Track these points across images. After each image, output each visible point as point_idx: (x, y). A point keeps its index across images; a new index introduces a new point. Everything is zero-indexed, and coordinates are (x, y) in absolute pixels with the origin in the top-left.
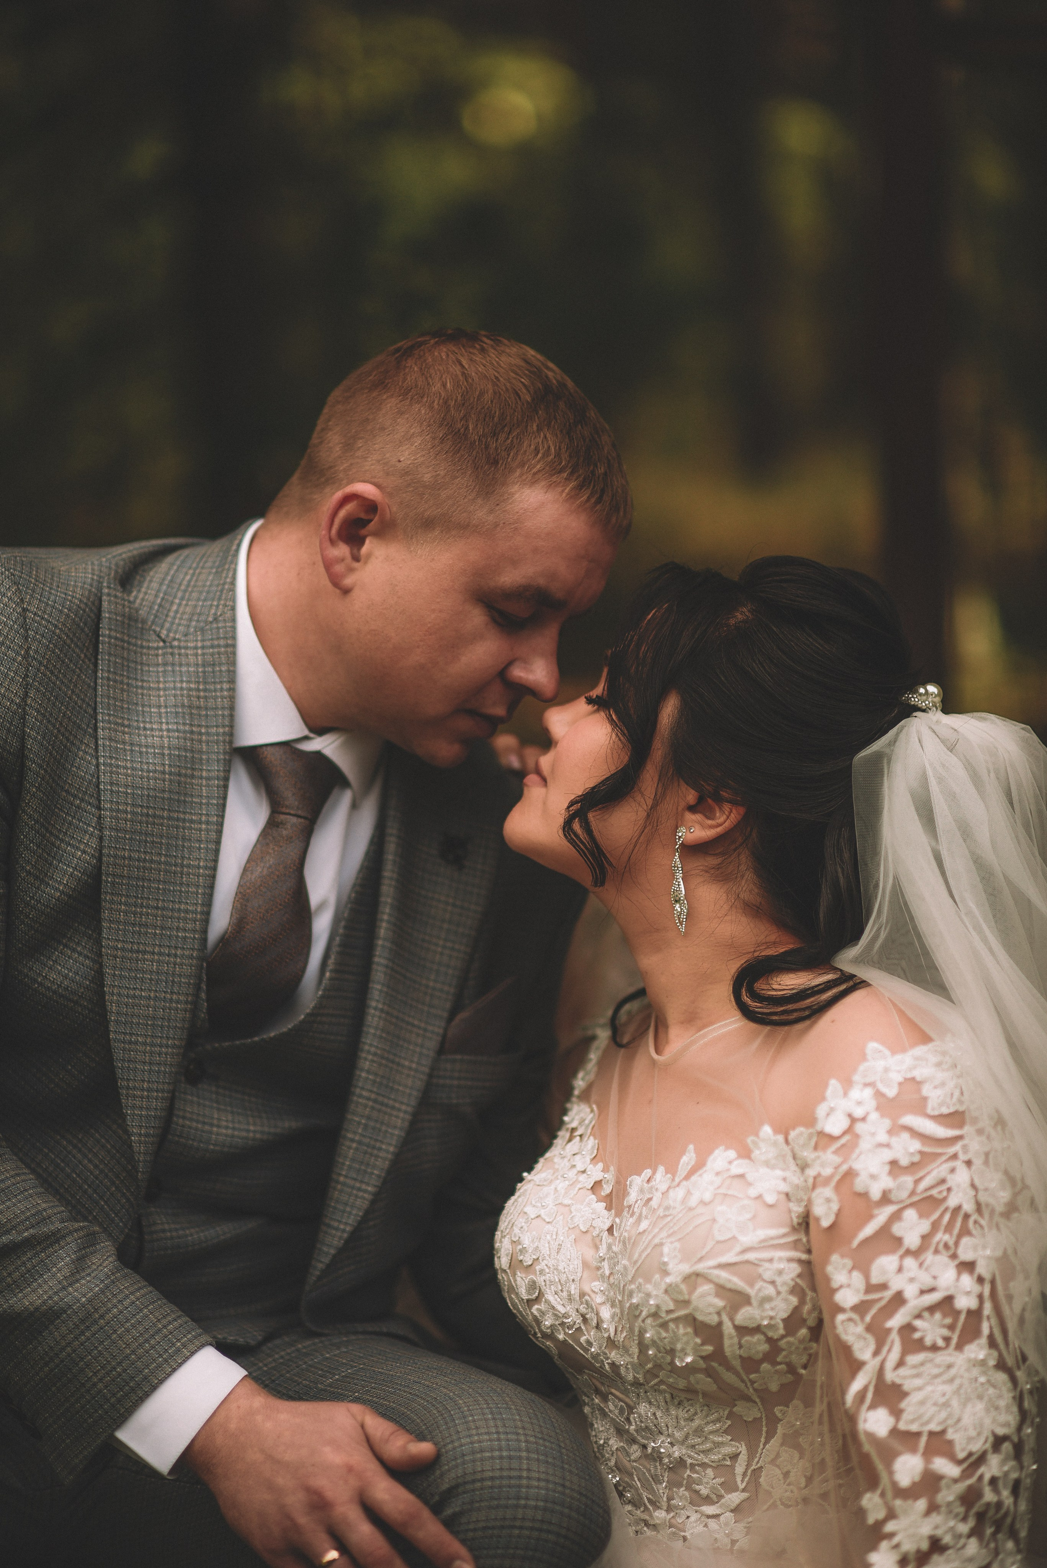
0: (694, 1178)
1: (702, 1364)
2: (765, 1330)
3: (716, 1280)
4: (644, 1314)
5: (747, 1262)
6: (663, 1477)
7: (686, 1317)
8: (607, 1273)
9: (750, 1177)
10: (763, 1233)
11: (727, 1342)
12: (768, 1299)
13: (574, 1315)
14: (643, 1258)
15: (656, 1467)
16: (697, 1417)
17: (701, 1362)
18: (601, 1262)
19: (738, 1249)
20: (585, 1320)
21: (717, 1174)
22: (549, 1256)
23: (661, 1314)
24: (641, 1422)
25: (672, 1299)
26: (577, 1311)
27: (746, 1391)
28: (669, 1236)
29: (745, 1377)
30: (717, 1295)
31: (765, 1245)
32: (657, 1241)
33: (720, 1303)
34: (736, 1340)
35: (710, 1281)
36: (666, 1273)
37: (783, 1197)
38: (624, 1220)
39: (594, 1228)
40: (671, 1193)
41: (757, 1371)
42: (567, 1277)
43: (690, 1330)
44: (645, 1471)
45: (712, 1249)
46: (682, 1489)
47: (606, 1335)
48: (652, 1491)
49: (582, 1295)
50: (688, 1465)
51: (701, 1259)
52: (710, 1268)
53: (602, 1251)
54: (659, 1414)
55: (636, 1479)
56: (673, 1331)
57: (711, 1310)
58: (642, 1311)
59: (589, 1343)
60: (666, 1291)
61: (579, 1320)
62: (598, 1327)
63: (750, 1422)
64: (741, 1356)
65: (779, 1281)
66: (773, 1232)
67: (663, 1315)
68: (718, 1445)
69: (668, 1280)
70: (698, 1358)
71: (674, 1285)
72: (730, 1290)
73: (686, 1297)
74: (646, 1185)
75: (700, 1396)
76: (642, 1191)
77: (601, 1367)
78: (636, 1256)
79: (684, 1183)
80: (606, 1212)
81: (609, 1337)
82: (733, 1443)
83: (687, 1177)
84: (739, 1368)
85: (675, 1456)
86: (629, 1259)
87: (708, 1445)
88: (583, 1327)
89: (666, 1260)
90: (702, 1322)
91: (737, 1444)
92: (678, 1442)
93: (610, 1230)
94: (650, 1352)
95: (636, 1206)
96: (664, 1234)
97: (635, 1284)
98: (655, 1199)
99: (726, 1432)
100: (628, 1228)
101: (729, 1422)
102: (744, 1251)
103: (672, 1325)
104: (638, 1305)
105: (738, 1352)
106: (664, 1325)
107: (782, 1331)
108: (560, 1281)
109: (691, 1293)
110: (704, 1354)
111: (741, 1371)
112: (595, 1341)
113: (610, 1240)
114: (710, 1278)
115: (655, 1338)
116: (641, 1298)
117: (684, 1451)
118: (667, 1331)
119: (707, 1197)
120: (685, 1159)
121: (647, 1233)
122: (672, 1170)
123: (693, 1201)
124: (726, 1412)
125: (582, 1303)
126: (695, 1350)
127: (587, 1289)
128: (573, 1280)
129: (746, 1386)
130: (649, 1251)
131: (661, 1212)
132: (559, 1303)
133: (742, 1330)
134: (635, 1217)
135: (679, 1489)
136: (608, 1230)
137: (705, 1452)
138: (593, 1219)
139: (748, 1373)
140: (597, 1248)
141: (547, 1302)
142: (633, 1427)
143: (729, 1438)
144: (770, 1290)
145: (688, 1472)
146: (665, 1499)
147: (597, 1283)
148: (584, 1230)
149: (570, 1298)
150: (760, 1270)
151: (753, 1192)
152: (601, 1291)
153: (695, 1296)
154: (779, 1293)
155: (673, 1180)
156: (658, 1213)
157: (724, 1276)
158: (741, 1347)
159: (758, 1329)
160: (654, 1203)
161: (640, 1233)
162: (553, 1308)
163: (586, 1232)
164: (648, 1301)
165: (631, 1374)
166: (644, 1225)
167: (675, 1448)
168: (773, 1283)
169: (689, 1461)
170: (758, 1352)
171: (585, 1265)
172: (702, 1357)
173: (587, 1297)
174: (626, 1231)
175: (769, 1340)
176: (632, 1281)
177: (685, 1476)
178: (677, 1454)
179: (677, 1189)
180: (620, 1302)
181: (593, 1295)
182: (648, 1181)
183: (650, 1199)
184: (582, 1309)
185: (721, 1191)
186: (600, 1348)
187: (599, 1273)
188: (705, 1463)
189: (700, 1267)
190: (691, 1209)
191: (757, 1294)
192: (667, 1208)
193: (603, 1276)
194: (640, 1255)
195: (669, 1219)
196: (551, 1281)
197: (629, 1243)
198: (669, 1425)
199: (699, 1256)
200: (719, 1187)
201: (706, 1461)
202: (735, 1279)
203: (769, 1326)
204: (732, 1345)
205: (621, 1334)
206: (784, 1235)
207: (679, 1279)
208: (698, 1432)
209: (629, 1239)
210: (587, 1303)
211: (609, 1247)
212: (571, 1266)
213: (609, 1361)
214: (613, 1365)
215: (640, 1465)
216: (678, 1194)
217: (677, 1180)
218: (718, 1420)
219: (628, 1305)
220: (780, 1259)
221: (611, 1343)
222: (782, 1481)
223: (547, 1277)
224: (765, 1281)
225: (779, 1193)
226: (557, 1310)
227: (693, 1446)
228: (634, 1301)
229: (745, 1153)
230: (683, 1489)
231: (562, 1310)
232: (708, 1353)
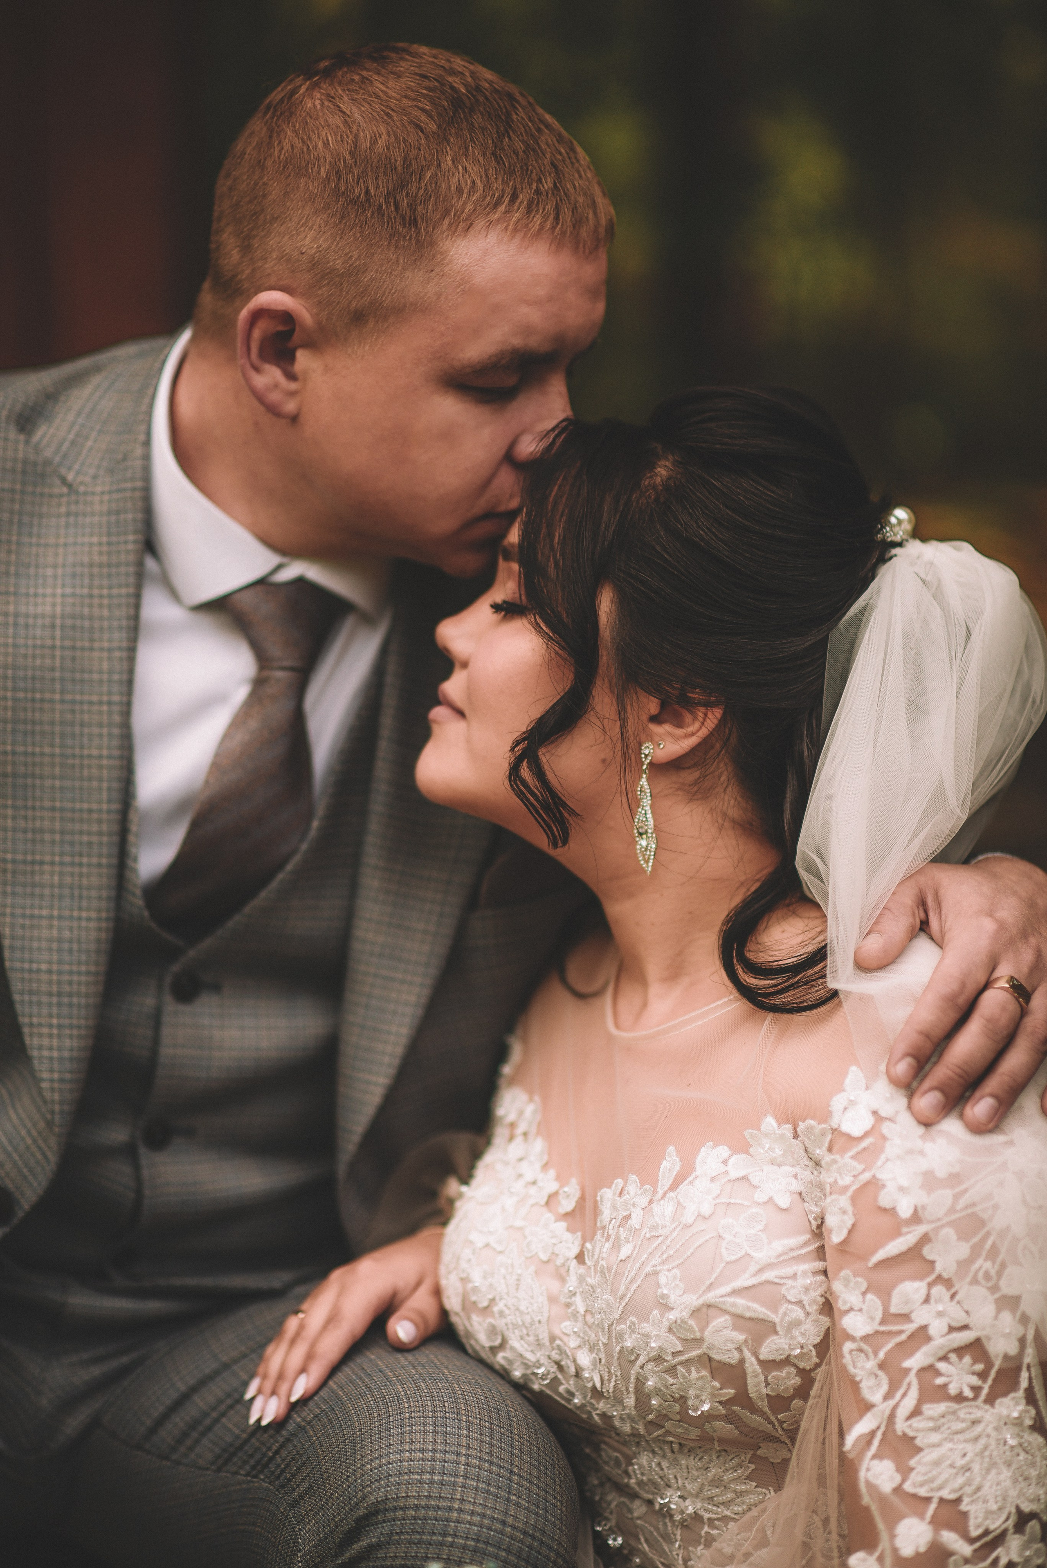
0: (683, 1187)
1: (722, 1410)
2: (795, 1361)
3: (732, 1310)
4: (642, 1360)
5: (767, 1282)
6: (675, 1535)
7: (700, 1357)
8: (582, 1310)
9: (754, 1180)
10: (780, 1246)
11: (751, 1382)
12: (798, 1323)
13: (546, 1363)
14: (632, 1291)
15: (665, 1524)
16: (712, 1464)
17: (721, 1408)
18: (570, 1297)
19: (753, 1268)
20: (560, 1368)
21: (713, 1179)
22: (508, 1294)
23: (664, 1357)
24: (642, 1474)
25: (680, 1339)
26: (549, 1357)
27: (774, 1433)
28: (663, 1262)
29: (772, 1418)
30: (735, 1328)
31: (785, 1259)
32: (648, 1269)
33: (740, 1337)
34: (762, 1378)
35: (725, 1312)
36: (667, 1307)
37: (797, 1196)
38: (598, 1245)
39: (557, 1255)
40: (655, 1207)
41: (788, 1409)
42: (532, 1318)
43: (705, 1373)
44: (652, 1529)
45: (722, 1271)
46: (699, 1548)
47: (590, 1385)
48: (662, 1553)
49: (553, 1339)
50: (706, 1520)
51: (710, 1287)
52: (722, 1296)
53: (572, 1283)
54: (665, 1464)
55: (642, 1540)
56: (684, 1377)
57: (730, 1346)
58: (639, 1355)
59: (569, 1392)
60: (670, 1330)
61: (554, 1369)
62: (577, 1375)
63: (777, 1463)
64: (767, 1395)
65: (806, 1300)
66: (793, 1242)
67: (669, 1358)
68: (739, 1494)
69: (672, 1316)
70: (717, 1404)
71: (679, 1321)
72: (751, 1319)
73: (698, 1335)
74: (618, 1199)
75: (716, 1443)
76: (614, 1207)
77: (588, 1418)
78: (622, 1289)
79: (671, 1194)
80: (568, 1236)
81: (594, 1388)
82: (759, 1489)
83: (674, 1187)
84: (766, 1409)
85: (688, 1512)
86: (613, 1292)
87: (730, 1496)
88: (560, 1376)
89: (665, 1292)
90: (719, 1362)
91: (764, 1490)
92: (690, 1494)
93: (580, 1258)
94: (654, 1402)
95: (611, 1227)
96: (656, 1260)
97: (625, 1323)
98: (633, 1216)
99: (749, 1478)
100: (605, 1256)
101: (753, 1467)
102: (761, 1270)
103: (681, 1369)
104: (634, 1348)
105: (764, 1391)
106: (671, 1370)
107: (815, 1360)
108: (523, 1324)
109: (702, 1330)
110: (723, 1399)
111: (769, 1412)
112: (577, 1391)
113: (582, 1270)
114: (724, 1307)
115: (659, 1385)
116: (636, 1339)
117: (699, 1505)
118: (675, 1376)
119: (706, 1210)
120: (665, 1164)
121: (632, 1260)
122: (649, 1178)
123: (689, 1217)
124: (749, 1456)
125: (553, 1349)
126: (712, 1395)
127: (557, 1332)
128: (540, 1322)
129: (774, 1426)
130: (639, 1282)
131: (646, 1232)
132: (527, 1350)
133: (768, 1365)
134: (611, 1241)
135: (696, 1548)
136: (576, 1258)
137: (726, 1504)
138: (555, 1244)
139: (776, 1412)
140: (563, 1280)
141: (512, 1348)
142: (633, 1481)
143: (754, 1484)
144: (798, 1313)
145: (706, 1528)
146: (680, 1562)
147: (567, 1323)
148: (545, 1258)
149: (539, 1344)
150: (783, 1290)
151: (760, 1197)
152: (575, 1333)
153: (707, 1333)
154: (808, 1314)
155: (655, 1192)
156: (643, 1233)
157: (741, 1303)
158: (767, 1384)
159: (787, 1361)
160: (635, 1221)
161: (621, 1261)
162: (521, 1356)
163: (548, 1262)
164: (647, 1343)
165: (628, 1425)
166: (626, 1251)
167: (688, 1502)
168: (800, 1303)
169: (706, 1516)
170: (787, 1389)
171: (552, 1299)
172: (721, 1403)
173: (558, 1342)
174: (603, 1259)
175: (801, 1372)
176: (621, 1319)
177: (703, 1533)
178: (690, 1510)
179: (662, 1202)
180: (605, 1345)
181: (565, 1339)
182: (621, 1194)
183: (628, 1217)
184: (555, 1355)
185: (723, 1200)
186: (585, 1397)
187: (570, 1311)
188: (726, 1516)
189: (711, 1297)
190: (687, 1226)
191: (782, 1320)
192: (655, 1227)
193: (575, 1315)
194: (627, 1288)
195: (661, 1239)
196: (513, 1324)
197: (609, 1273)
198: (678, 1476)
199: (707, 1283)
200: (718, 1196)
201: (728, 1513)
202: (755, 1306)
203: (801, 1356)
204: (757, 1385)
205: (609, 1384)
206: (806, 1244)
207: (685, 1314)
208: (716, 1482)
209: (609, 1269)
210: (559, 1348)
211: (581, 1279)
212: (535, 1305)
213: (598, 1412)
214: (603, 1416)
215: (646, 1522)
216: (664, 1210)
217: (661, 1192)
218: (740, 1466)
219: (618, 1348)
220: (805, 1273)
221: (597, 1393)
222: (822, 1529)
223: (509, 1319)
224: (790, 1302)
225: (792, 1193)
226: (525, 1358)
227: (711, 1499)
228: (629, 1344)
229: (742, 1147)
230: (702, 1547)
231: (531, 1357)
232: (728, 1397)
